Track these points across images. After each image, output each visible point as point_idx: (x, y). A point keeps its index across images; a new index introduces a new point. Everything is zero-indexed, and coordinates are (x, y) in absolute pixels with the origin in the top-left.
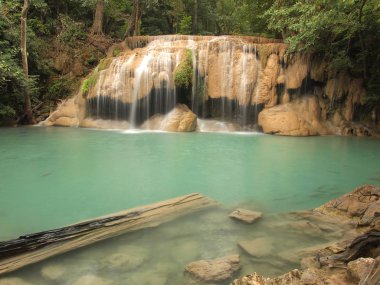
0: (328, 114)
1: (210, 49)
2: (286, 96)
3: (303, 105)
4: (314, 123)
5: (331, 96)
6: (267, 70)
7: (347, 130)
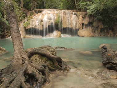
0: (94, 31)
1: (63, 13)
2: (84, 27)
3: (89, 29)
4: (92, 33)
5: (95, 26)
6: (79, 19)
7: (100, 35)
